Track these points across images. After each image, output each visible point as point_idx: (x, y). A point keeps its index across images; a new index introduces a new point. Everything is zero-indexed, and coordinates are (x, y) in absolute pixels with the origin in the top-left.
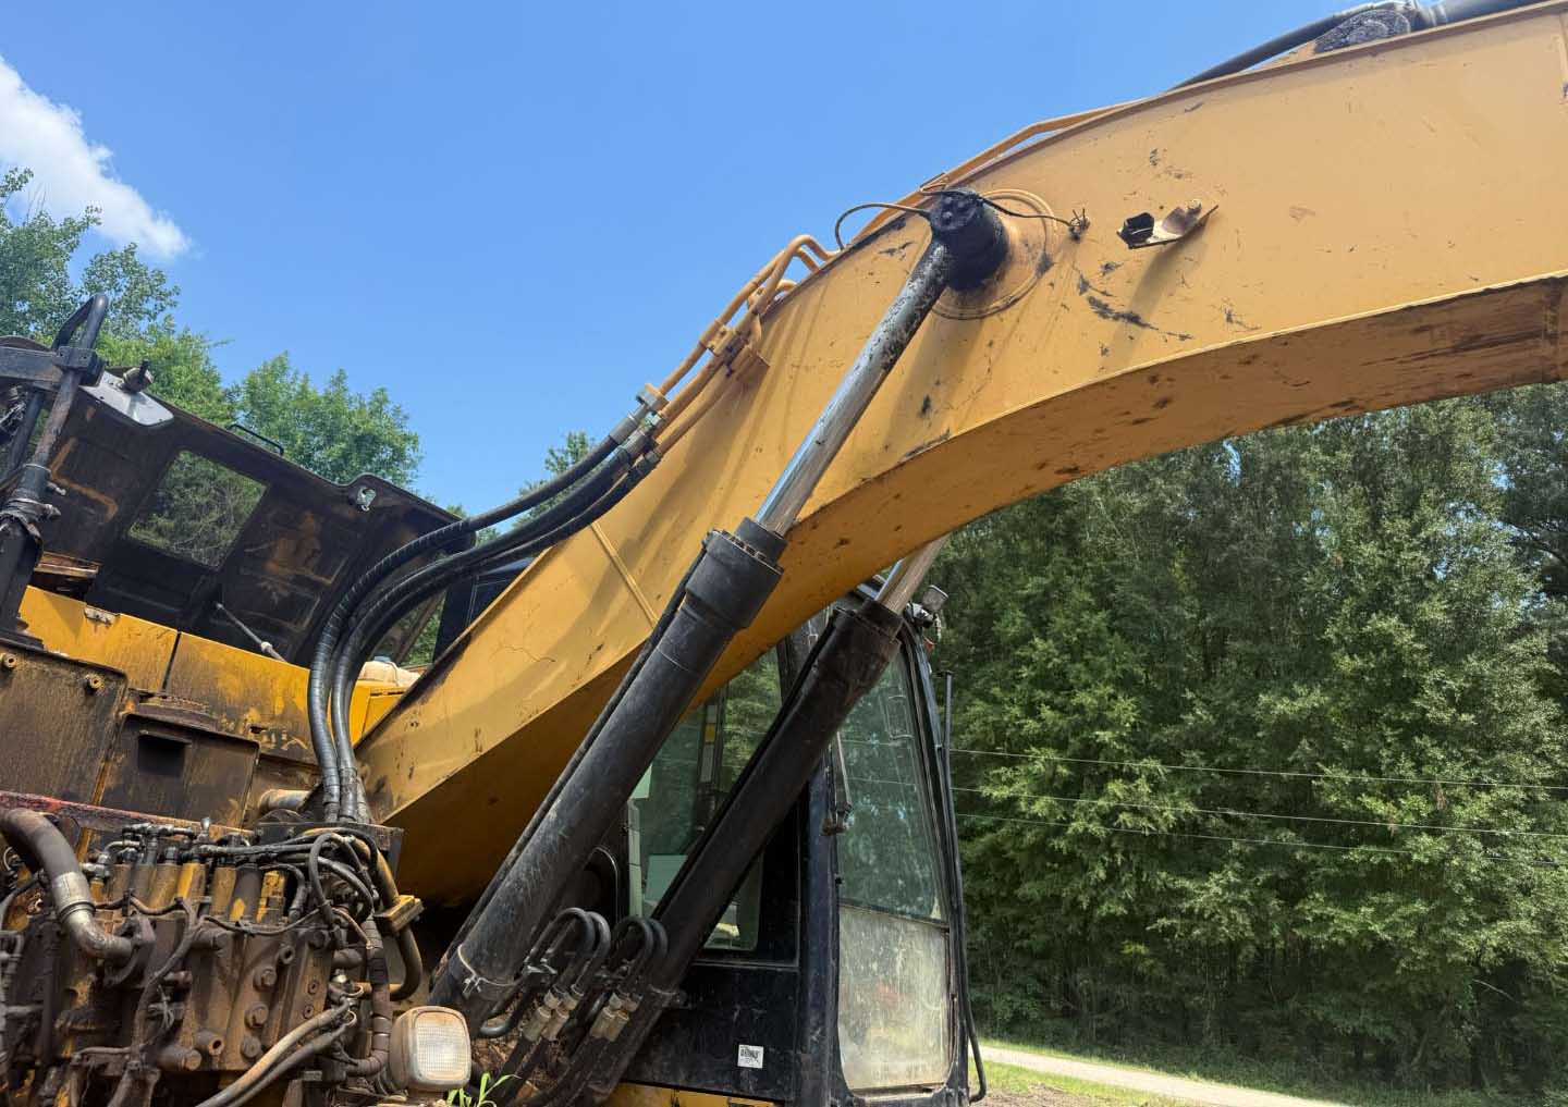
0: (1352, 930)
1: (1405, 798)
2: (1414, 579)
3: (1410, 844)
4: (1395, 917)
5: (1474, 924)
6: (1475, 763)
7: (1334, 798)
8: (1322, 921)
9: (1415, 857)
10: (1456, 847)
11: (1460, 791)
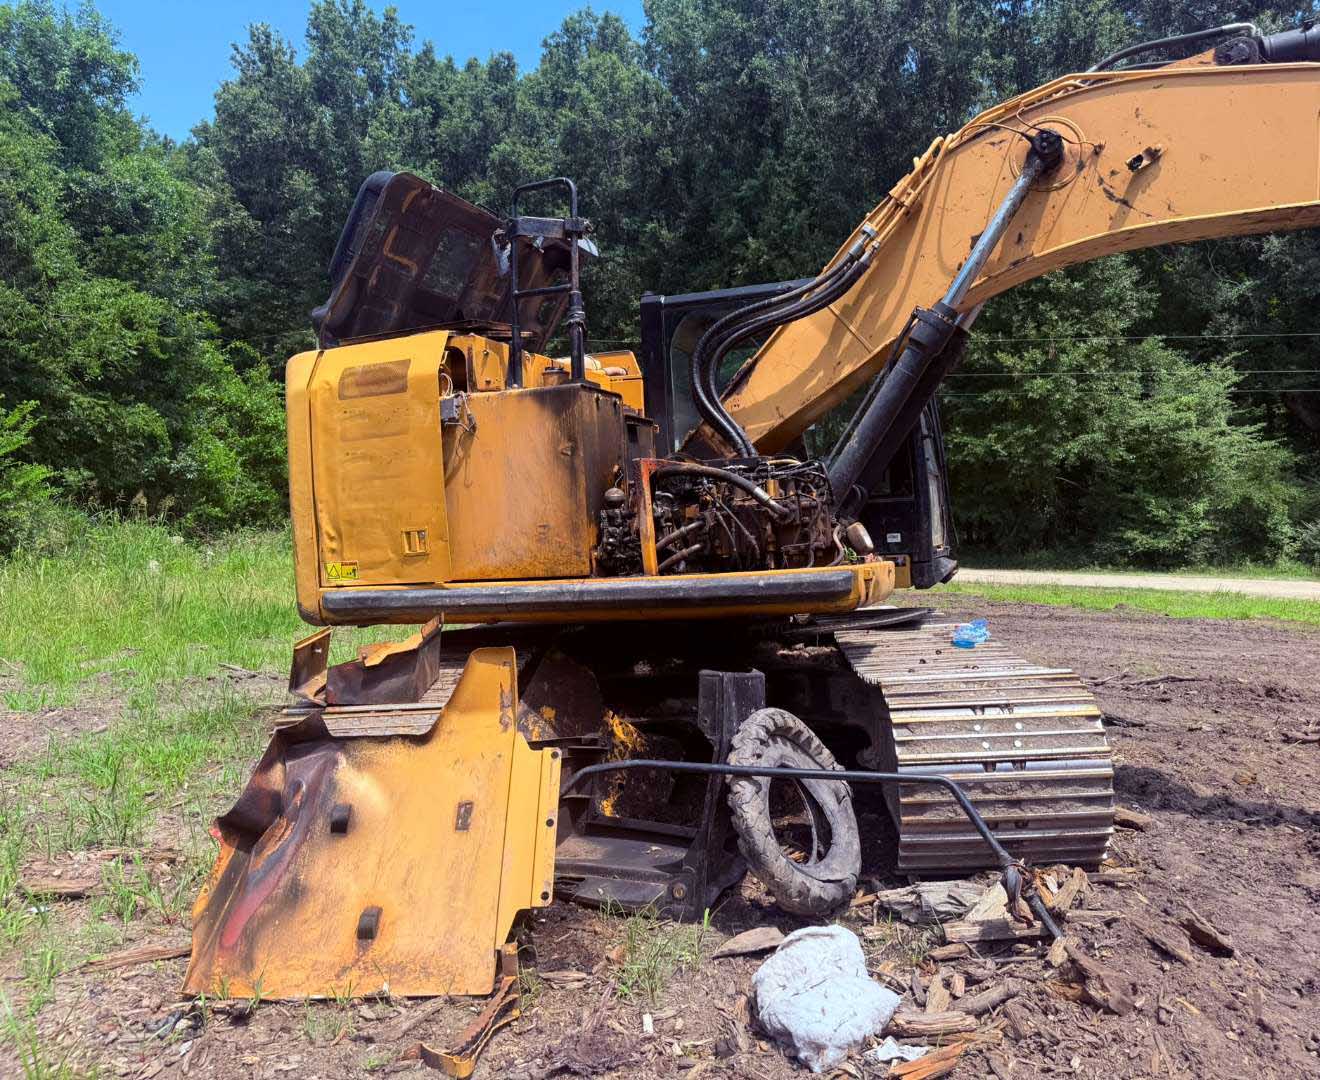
0: (979, 450)
1: (1028, 352)
3: (1027, 386)
4: (1011, 439)
5: (1065, 439)
6: (1079, 320)
7: (976, 356)
8: (959, 447)
9: (1030, 394)
10: (1059, 386)
11: (1066, 343)
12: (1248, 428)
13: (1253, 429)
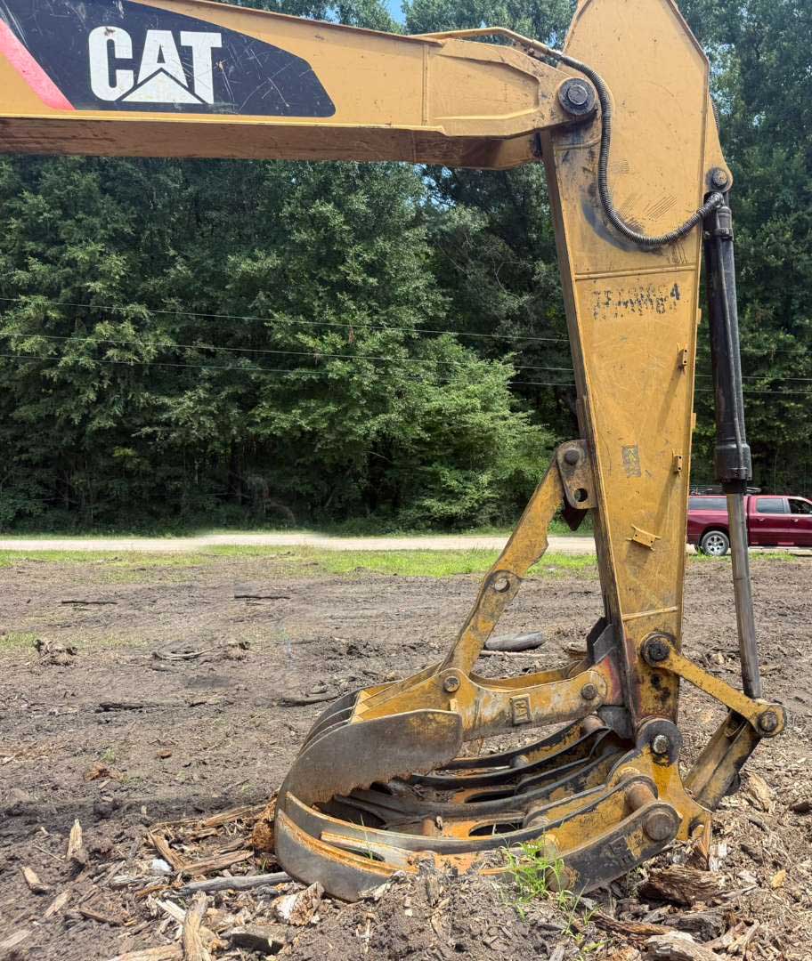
0: (286, 425)
1: (327, 336)
2: (348, 177)
3: (328, 367)
4: (315, 416)
5: (365, 417)
6: (376, 312)
7: (279, 336)
8: (267, 421)
9: (330, 375)
10: (359, 370)
11: (364, 331)
12: (521, 414)
13: (524, 415)
